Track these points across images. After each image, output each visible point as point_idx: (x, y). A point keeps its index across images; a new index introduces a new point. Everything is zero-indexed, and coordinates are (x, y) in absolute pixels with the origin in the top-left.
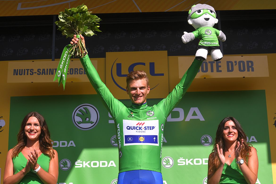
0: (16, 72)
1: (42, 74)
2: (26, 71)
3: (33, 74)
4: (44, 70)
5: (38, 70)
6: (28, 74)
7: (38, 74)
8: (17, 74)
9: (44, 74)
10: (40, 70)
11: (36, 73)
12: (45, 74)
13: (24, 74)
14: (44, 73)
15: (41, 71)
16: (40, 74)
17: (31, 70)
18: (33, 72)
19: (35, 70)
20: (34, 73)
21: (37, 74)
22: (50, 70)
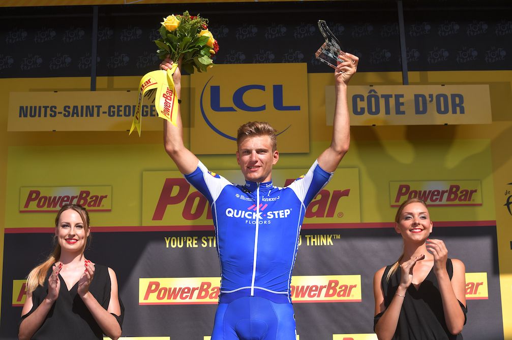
0: (24, 112)
1: (73, 116)
2: (43, 110)
3: (55, 115)
4: (76, 107)
5: (65, 107)
6: (45, 116)
7: (65, 115)
8: (25, 116)
9: (75, 115)
10: (69, 107)
11: (61, 113)
12: (78, 116)
13: (40, 116)
14: (75, 113)
15: (71, 110)
16: (68, 116)
17: (52, 107)
18: (55, 113)
19: (60, 109)
20: (57, 113)
21: (62, 115)
22: (88, 107)
